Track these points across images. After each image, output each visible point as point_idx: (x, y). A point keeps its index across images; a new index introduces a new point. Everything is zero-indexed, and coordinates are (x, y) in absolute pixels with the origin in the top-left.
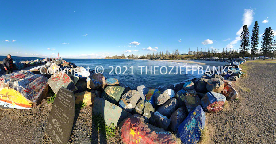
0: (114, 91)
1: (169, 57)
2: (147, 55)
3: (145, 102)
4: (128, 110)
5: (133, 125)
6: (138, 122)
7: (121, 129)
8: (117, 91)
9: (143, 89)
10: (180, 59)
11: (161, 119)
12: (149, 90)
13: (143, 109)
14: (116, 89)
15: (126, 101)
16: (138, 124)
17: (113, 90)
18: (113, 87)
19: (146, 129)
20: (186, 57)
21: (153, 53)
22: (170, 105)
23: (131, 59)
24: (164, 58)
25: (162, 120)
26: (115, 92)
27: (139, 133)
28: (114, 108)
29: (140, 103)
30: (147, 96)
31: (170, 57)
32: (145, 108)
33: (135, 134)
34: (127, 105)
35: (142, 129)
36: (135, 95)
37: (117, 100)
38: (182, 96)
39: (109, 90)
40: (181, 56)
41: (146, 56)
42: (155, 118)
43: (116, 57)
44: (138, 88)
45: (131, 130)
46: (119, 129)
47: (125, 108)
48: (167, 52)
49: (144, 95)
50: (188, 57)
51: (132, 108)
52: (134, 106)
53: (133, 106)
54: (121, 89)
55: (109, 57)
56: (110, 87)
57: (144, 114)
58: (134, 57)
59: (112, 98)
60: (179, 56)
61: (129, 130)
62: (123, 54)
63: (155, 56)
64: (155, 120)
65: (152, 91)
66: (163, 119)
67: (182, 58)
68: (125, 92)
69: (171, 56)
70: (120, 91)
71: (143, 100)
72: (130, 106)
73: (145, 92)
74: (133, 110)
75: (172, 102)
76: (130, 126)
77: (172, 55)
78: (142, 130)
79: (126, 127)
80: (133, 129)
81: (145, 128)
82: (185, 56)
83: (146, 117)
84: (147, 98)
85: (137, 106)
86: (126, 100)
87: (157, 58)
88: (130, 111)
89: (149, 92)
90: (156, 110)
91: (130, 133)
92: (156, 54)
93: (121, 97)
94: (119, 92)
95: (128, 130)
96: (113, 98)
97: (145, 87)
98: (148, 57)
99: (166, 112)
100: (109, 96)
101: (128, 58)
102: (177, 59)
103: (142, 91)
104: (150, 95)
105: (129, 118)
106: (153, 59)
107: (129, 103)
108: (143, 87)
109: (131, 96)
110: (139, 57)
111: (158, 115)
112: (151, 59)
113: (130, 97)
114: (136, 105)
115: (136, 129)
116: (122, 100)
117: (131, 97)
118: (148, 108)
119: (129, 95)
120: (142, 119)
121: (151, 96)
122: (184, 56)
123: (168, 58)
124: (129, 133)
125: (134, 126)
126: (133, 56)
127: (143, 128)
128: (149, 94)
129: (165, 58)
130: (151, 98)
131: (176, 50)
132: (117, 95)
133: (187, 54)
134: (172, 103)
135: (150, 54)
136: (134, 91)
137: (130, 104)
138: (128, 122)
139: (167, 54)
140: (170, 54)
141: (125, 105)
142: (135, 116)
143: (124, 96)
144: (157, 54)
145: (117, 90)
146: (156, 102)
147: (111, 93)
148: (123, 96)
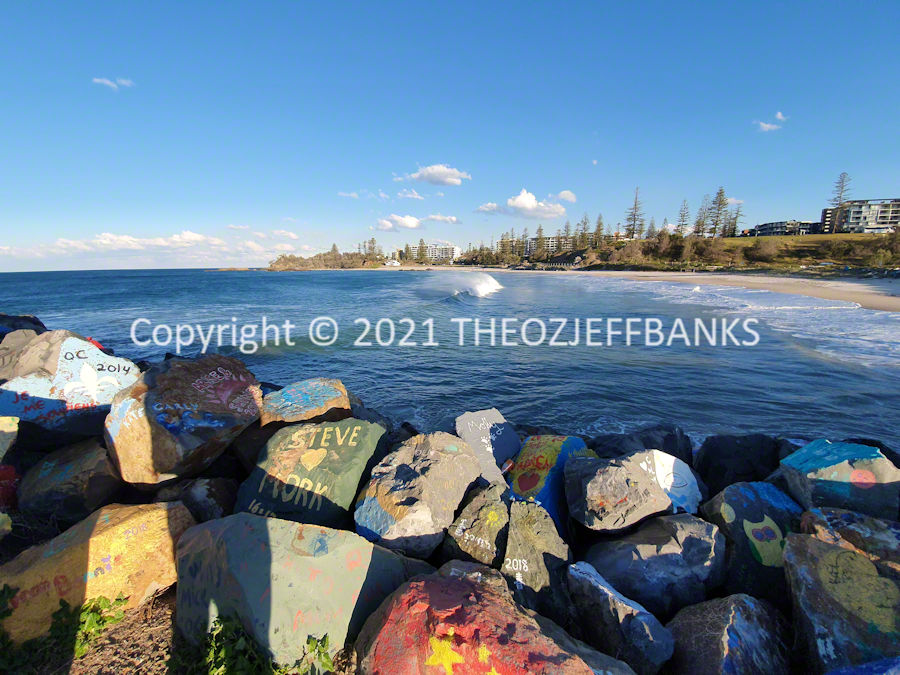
0: (322, 453)
1: (645, 252)
2: (503, 245)
3: (506, 498)
4: (410, 548)
5: (444, 615)
6: (473, 598)
7: (372, 652)
8: (337, 449)
9: (493, 431)
10: (741, 263)
11: (615, 611)
12: (530, 440)
13: (502, 538)
14: (332, 441)
15: (397, 497)
16: (478, 607)
17: (316, 446)
18: (312, 429)
19: (529, 634)
20: (799, 253)
21: (540, 230)
22: (667, 549)
23: (417, 268)
24: (604, 256)
25: (621, 617)
26: (329, 455)
27: (484, 653)
28: (322, 547)
29: (476, 502)
30: (518, 473)
31: (650, 250)
32: (511, 532)
33: (459, 659)
34: (401, 516)
35: (500, 631)
36: (445, 459)
37: (343, 501)
38: (759, 526)
39: (285, 454)
40: (749, 242)
41: (496, 249)
42: (572, 596)
43: (333, 257)
44: (466, 421)
45: (434, 642)
46: (359, 660)
47: (393, 534)
48: (633, 217)
49: (500, 465)
50: (816, 253)
51: (432, 532)
52: (446, 522)
53: (439, 521)
54: (363, 434)
55: (293, 259)
56: (297, 435)
57: (508, 566)
58: (429, 255)
59: (310, 494)
60: (729, 242)
61: (422, 643)
62: (373, 241)
63: (552, 245)
64: (572, 608)
65: (546, 449)
66: (629, 617)
67: (755, 260)
68: (386, 446)
69: (665, 245)
70: (357, 449)
71: (500, 490)
72: (420, 523)
73: (506, 448)
74: (442, 543)
75: (682, 536)
76: (428, 623)
77: (673, 238)
78: (503, 640)
79: (401, 635)
80: (444, 636)
81: (519, 630)
82: (790, 242)
83: (519, 578)
84: (515, 482)
85: (462, 523)
86: (394, 489)
87: (564, 256)
88: (424, 546)
89: (525, 451)
90: (576, 555)
91: (431, 661)
92: (553, 234)
93: (365, 480)
94: (349, 455)
95: (414, 649)
96: (316, 492)
97: (502, 420)
98: (508, 256)
99: (644, 580)
100: (290, 488)
101: (396, 265)
102: (710, 261)
103: (486, 439)
104: (538, 466)
105: (414, 584)
106: (540, 265)
107: (411, 501)
108: (495, 417)
109: (425, 464)
110: (457, 255)
111: (593, 580)
112: (526, 263)
113: (418, 469)
114: (457, 514)
115: (466, 631)
116: (370, 492)
117: (424, 470)
118: (532, 534)
119: (415, 458)
120: (496, 583)
121: (544, 474)
122: (773, 244)
123: (639, 258)
124: (422, 659)
125: (449, 620)
126: (422, 250)
127: (511, 628)
128: (529, 463)
129: (616, 254)
130: (541, 484)
131: (713, 196)
132: (337, 472)
133: (815, 228)
134: (681, 539)
135: (518, 235)
136: (439, 439)
137: (415, 506)
138: (411, 603)
139: (630, 233)
140: (658, 229)
141: (387, 519)
142: (453, 569)
143: (384, 470)
144: (563, 233)
145: (340, 442)
146: (574, 511)
147: (299, 468)
148: (375, 470)
